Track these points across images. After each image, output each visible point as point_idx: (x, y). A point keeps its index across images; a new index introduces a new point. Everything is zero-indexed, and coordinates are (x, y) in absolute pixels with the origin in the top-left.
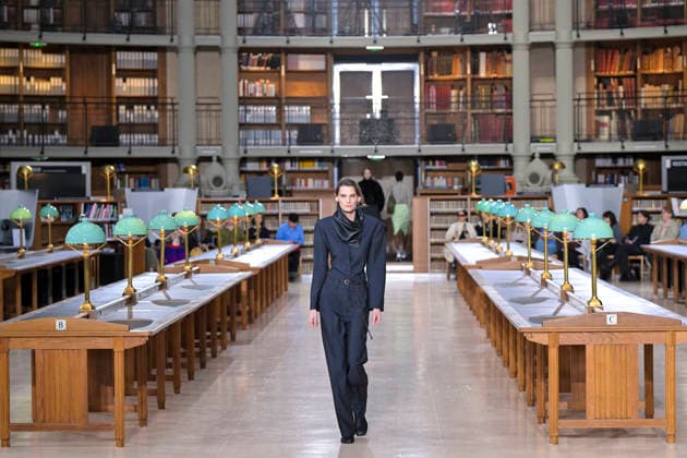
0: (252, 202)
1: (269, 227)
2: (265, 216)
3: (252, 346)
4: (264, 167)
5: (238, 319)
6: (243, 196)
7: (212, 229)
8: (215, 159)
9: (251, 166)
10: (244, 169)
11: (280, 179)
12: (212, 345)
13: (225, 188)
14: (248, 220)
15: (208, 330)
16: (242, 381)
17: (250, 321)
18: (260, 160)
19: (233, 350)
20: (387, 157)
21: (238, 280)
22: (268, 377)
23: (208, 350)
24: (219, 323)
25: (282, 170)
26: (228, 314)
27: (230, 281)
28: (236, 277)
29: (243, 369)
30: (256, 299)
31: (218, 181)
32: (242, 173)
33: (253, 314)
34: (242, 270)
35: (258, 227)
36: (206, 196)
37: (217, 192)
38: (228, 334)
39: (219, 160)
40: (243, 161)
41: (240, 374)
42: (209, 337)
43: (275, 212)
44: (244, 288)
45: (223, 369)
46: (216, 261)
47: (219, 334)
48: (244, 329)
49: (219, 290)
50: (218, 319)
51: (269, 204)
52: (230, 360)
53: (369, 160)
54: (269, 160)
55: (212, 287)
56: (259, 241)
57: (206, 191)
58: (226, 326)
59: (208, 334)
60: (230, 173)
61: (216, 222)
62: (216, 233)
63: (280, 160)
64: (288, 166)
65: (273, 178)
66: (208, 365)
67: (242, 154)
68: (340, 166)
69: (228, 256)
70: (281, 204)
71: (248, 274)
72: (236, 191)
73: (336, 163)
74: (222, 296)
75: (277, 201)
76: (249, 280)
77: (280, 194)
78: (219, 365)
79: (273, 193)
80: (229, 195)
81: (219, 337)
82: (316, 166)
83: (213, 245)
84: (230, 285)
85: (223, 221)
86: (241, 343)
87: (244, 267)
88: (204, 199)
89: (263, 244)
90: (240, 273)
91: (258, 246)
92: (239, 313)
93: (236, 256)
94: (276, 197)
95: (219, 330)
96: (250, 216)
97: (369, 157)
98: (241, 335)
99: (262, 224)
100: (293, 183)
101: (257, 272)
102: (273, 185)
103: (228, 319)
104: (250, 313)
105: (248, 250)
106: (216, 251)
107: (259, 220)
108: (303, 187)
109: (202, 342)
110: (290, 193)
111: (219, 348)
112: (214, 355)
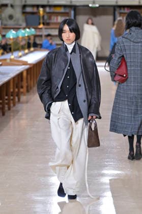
0: (29, 28)
1: (38, 42)
2: (35, 36)
3: (29, 104)
4: (35, 10)
5: (22, 90)
6: (24, 25)
7: (8, 43)
8: (9, 5)
9: (29, 10)
10: (24, 11)
11: (43, 17)
12: (8, 104)
13: (15, 21)
14: (27, 38)
15: (7, 95)
16: (23, 122)
17: (28, 91)
18: (33, 6)
19: (19, 106)
20: (100, 6)
21: (22, 70)
22: (37, 121)
23: (6, 106)
24: (12, 92)
25: (44, 11)
26: (17, 87)
27: (18, 70)
28: (21, 68)
29: (24, 117)
30: (31, 79)
31: (11, 17)
32: (24, 13)
33: (29, 88)
34: (24, 65)
35: (32, 42)
36: (5, 25)
37: (11, 23)
38: (16, 98)
39: (12, 6)
40: (24, 6)
41: (23, 119)
42: (6, 99)
43: (40, 34)
44: (25, 74)
45: (14, 116)
46: (11, 60)
47: (12, 98)
48: (24, 95)
49: (12, 75)
50: (12, 90)
51: (38, 30)
52: (18, 111)
53: (90, 7)
54: (38, 6)
55: (8, 73)
56: (32, 49)
57: (5, 22)
58: (16, 94)
59: (6, 97)
60: (18, 13)
61: (10, 39)
62: (10, 45)
63: (43, 6)
64: (48, 9)
65: (39, 16)
66: (6, 114)
67: (23, 3)
68: (75, 10)
69: (17, 57)
70: (44, 30)
71: (27, 67)
72: (21, 22)
73: (73, 8)
74: (14, 78)
75: (41, 28)
76: (28, 70)
77: (44, 24)
78: (12, 114)
79: (40, 24)
80: (17, 24)
81: (12, 100)
82: (62, 10)
83: (8, 50)
84: (18, 72)
85: (13, 39)
86: (22, 103)
87: (25, 63)
88: (3, 26)
89: (34, 50)
90: (23, 66)
91: (32, 52)
92: (22, 87)
93: (21, 57)
94: (41, 26)
95: (12, 96)
96: (28, 36)
97: (90, 5)
98: (23, 98)
99: (34, 40)
100: (50, 18)
101: (31, 66)
102: (40, 19)
103: (16, 90)
104: (27, 87)
105: (27, 54)
106: (10, 54)
107: (32, 38)
108: (55, 21)
109: (3, 101)
110: (48, 24)
111: (12, 105)
112: (9, 109)
